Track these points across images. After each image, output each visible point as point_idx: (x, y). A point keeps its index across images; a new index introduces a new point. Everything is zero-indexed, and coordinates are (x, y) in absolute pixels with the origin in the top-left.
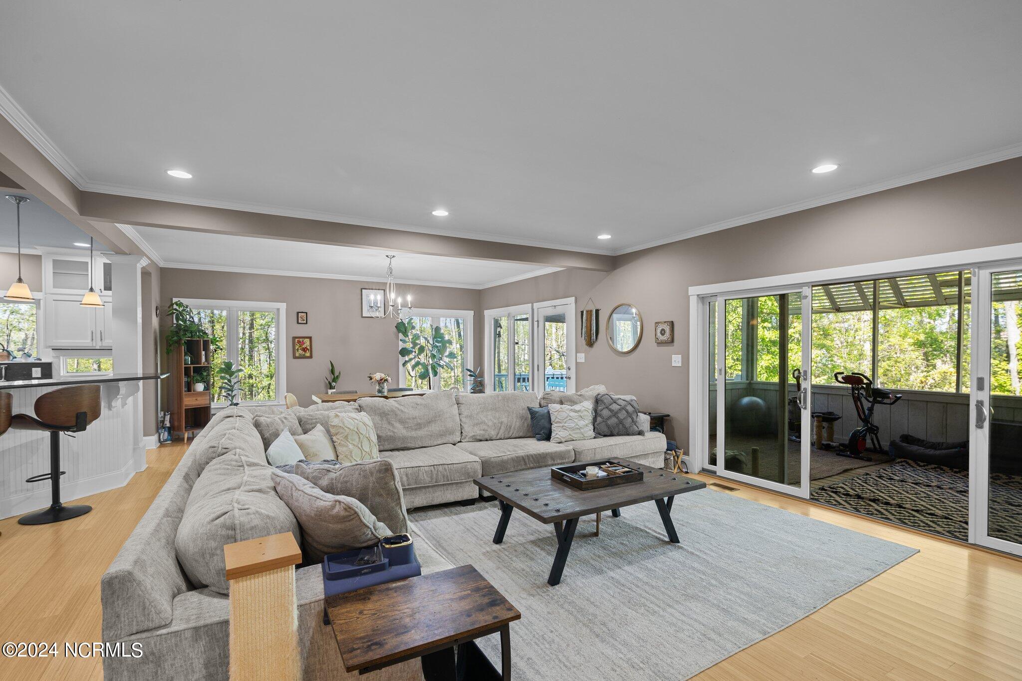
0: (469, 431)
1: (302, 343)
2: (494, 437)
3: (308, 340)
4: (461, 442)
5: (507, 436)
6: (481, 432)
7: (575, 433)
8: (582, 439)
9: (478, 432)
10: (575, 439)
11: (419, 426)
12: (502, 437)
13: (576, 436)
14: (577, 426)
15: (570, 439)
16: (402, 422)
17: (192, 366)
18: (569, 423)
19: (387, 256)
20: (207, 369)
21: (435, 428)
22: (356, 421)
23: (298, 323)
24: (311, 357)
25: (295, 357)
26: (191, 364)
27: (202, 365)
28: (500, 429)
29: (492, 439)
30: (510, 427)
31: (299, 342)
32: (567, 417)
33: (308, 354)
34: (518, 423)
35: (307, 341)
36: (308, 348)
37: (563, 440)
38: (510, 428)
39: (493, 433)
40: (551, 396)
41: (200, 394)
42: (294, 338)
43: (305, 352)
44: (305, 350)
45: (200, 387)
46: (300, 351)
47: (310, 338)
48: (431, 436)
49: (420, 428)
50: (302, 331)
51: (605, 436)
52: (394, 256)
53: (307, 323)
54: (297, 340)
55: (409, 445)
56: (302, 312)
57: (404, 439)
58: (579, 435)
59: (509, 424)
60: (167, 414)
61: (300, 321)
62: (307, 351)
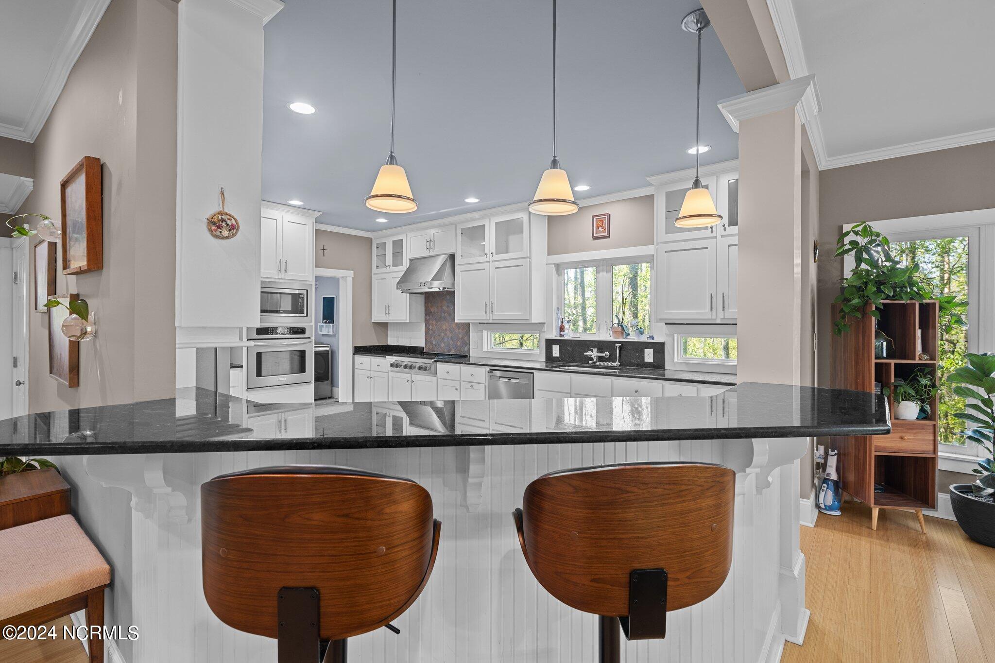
17: (893, 362)
20: (929, 370)
26: (889, 356)
27: (917, 361)
41: (908, 426)
60: (830, 453)
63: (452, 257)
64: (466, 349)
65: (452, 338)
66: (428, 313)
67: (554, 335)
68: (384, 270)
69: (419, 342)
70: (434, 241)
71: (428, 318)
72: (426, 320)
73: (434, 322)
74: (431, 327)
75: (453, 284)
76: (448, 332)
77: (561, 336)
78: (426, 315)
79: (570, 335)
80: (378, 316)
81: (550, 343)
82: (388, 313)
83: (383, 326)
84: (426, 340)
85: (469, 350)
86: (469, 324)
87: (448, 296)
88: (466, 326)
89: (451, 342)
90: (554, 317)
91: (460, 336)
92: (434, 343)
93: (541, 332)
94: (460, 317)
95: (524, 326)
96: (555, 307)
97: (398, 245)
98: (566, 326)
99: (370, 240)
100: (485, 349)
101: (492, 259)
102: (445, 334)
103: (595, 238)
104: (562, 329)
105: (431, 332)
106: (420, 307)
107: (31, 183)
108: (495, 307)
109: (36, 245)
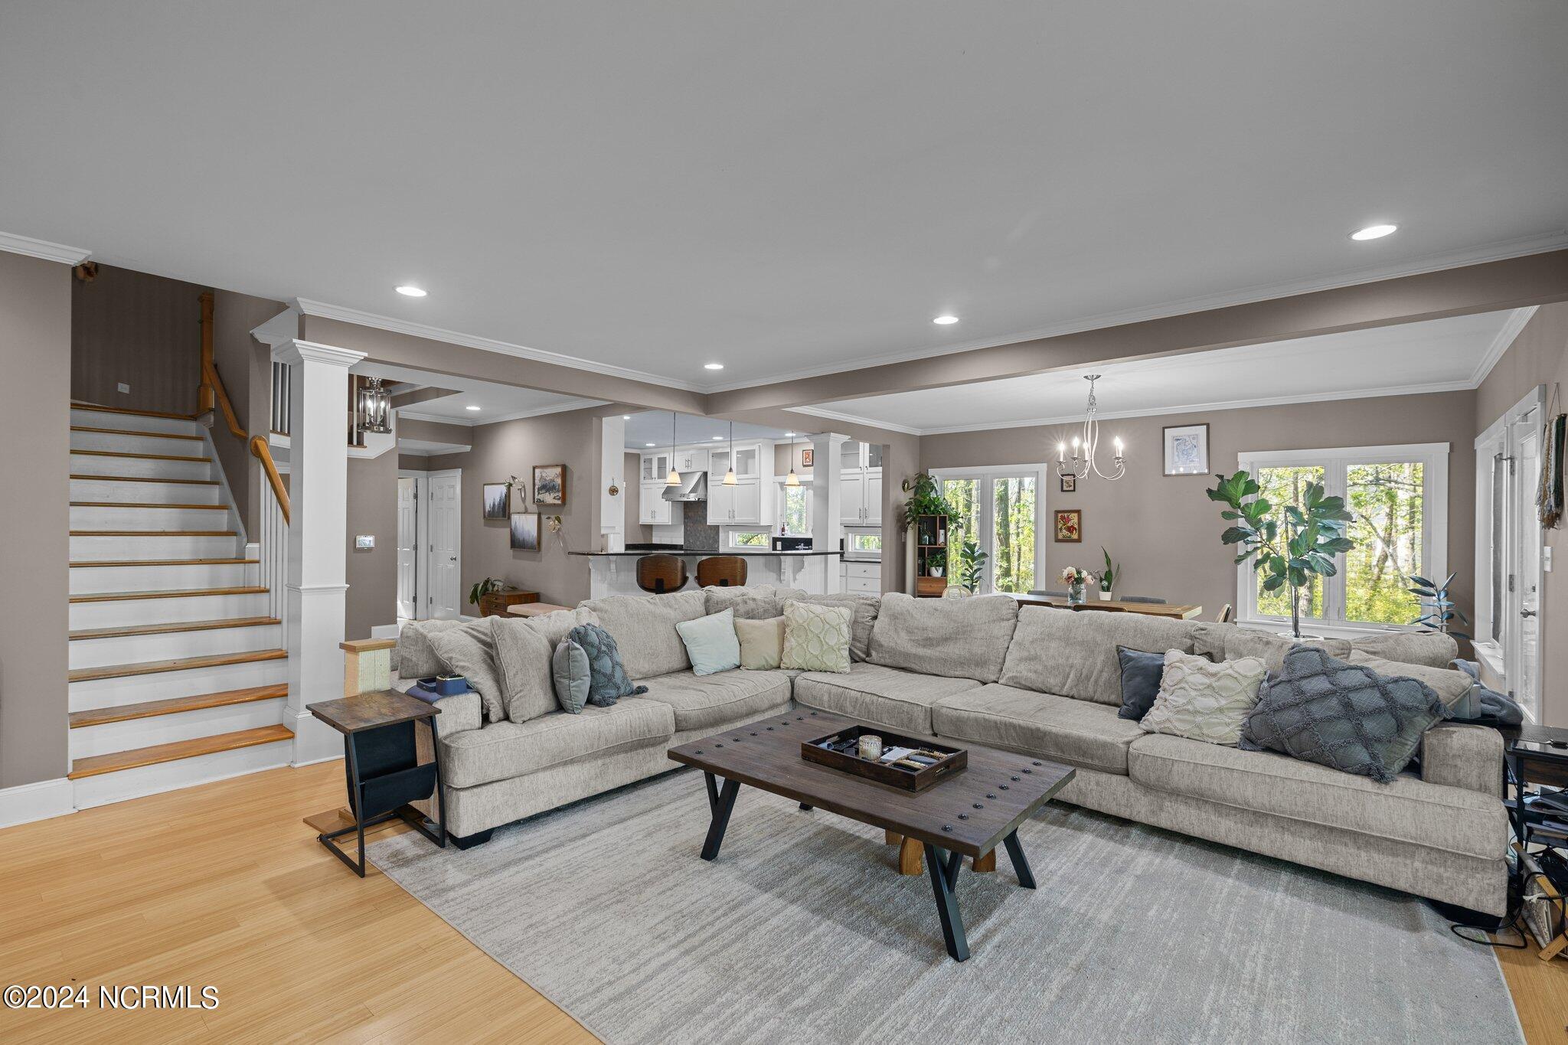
0: (1012, 669)
1: (1066, 520)
2: (1056, 690)
3: (1076, 515)
4: (997, 682)
5: (1083, 694)
6: (1030, 674)
7: (1180, 720)
8: (1199, 738)
9: (1025, 673)
10: (1178, 733)
11: (928, 642)
12: (1074, 692)
13: (1179, 727)
14: (1189, 707)
15: (1168, 732)
16: (909, 632)
17: (926, 547)
18: (1178, 696)
19: (1086, 377)
20: (945, 550)
21: (954, 650)
22: (812, 615)
23: (1062, 490)
24: (1079, 540)
25: (1057, 540)
26: (929, 545)
27: (938, 546)
28: (1068, 677)
29: (1053, 691)
30: (1088, 678)
31: (1063, 518)
32: (1180, 681)
33: (1075, 536)
34: (1105, 675)
35: (1074, 517)
36: (1076, 526)
37: (1156, 728)
38: (1089, 681)
39: (1053, 682)
40: (1205, 634)
41: (935, 580)
42: (1057, 512)
43: (1072, 532)
44: (1070, 529)
45: (936, 573)
46: (1064, 531)
47: (1078, 512)
48: (945, 660)
49: (932, 645)
50: (1067, 502)
51: (1268, 749)
52: (1098, 377)
53: (1074, 490)
54: (1060, 515)
55: (913, 666)
56: (1068, 475)
57: (907, 656)
58: (1188, 727)
59: (1085, 672)
61: (1065, 488)
62: (1074, 532)
63: (705, 474)
64: (716, 546)
65: (706, 537)
66: (686, 517)
67: (778, 535)
68: (650, 481)
69: (680, 541)
70: (691, 461)
71: (686, 521)
72: (684, 522)
73: (692, 525)
74: (688, 529)
75: (706, 495)
76: (702, 533)
77: (783, 535)
78: (685, 518)
79: (788, 534)
80: (645, 519)
81: (775, 540)
82: (653, 517)
83: (648, 528)
84: (684, 538)
85: (718, 547)
86: (718, 526)
87: (702, 504)
88: (716, 528)
89: (705, 541)
90: (779, 521)
91: (712, 535)
92: (691, 540)
93: (770, 532)
94: (711, 520)
95: (755, 528)
96: (779, 513)
97: (662, 462)
98: (786, 528)
99: (638, 456)
100: (731, 546)
102: (700, 534)
103: (804, 466)
104: (783, 530)
105: (688, 533)
106: (680, 513)
107: (468, 448)
108: (736, 513)
109: (485, 485)
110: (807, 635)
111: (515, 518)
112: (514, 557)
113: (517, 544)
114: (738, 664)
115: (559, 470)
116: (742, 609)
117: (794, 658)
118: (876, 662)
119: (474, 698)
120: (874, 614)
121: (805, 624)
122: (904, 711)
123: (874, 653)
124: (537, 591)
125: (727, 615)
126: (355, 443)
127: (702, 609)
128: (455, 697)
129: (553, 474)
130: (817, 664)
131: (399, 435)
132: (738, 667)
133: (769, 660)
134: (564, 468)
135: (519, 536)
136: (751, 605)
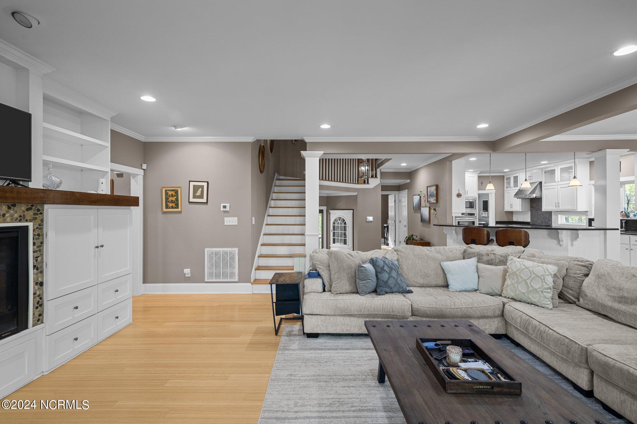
11: (623, 300)
16: (608, 290)
49: (626, 303)
63: (541, 183)
64: (550, 223)
65: (543, 218)
66: (532, 207)
67: (592, 217)
68: (509, 189)
69: (529, 220)
71: (532, 209)
72: (531, 210)
73: (535, 211)
74: (533, 213)
75: (541, 195)
78: (531, 208)
80: (507, 208)
81: (590, 220)
82: (511, 207)
83: (511, 213)
84: (531, 219)
85: (551, 224)
86: (551, 212)
87: (539, 199)
88: (550, 213)
89: (543, 220)
91: (547, 217)
92: (535, 220)
93: (587, 215)
94: (545, 207)
95: (575, 213)
96: (593, 203)
97: (516, 178)
99: (503, 176)
100: (560, 223)
101: (559, 184)
102: (540, 216)
105: (533, 215)
106: (528, 205)
107: (408, 181)
108: (560, 204)
109: (413, 195)
110: (518, 279)
111: (422, 209)
112: (423, 226)
113: (423, 220)
114: (476, 288)
115: (435, 187)
116: (485, 258)
117: (509, 292)
118: (582, 306)
119: (319, 281)
120: (586, 272)
121: (518, 272)
122: (564, 344)
123: (581, 300)
124: (429, 241)
125: (474, 260)
126: (366, 183)
127: (462, 256)
128: (313, 279)
129: (433, 189)
130: (525, 298)
131: (381, 178)
132: (476, 291)
133: (494, 289)
134: (437, 186)
135: (424, 217)
136: (492, 257)
